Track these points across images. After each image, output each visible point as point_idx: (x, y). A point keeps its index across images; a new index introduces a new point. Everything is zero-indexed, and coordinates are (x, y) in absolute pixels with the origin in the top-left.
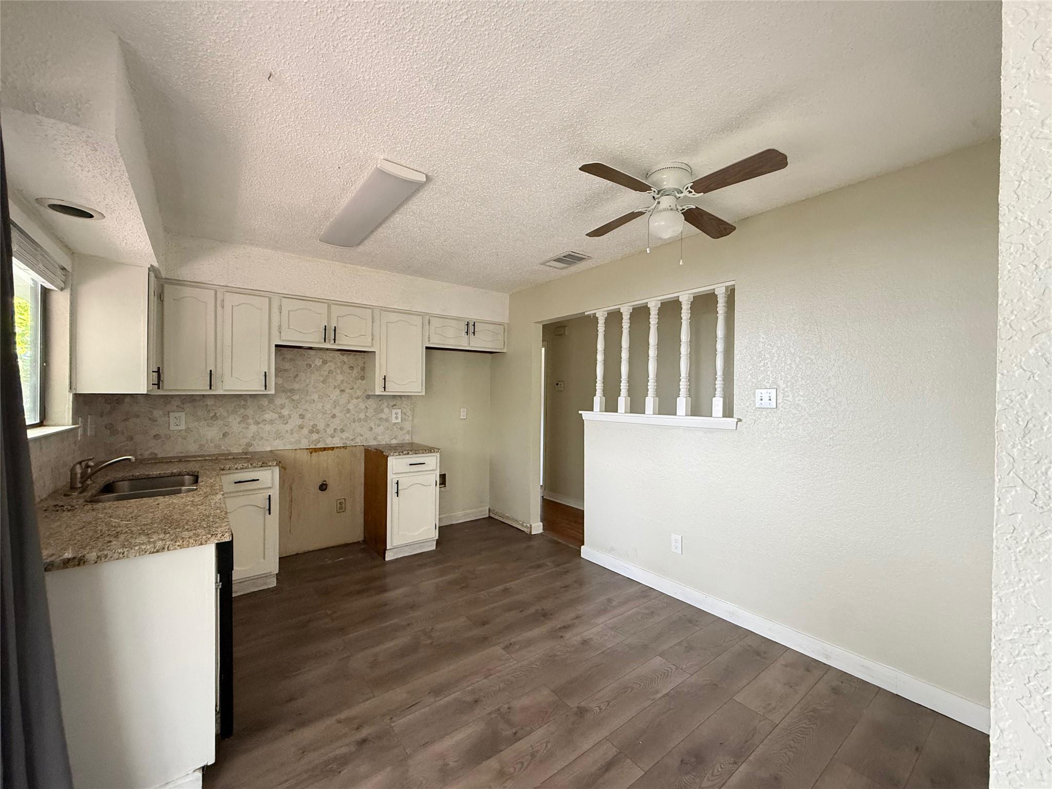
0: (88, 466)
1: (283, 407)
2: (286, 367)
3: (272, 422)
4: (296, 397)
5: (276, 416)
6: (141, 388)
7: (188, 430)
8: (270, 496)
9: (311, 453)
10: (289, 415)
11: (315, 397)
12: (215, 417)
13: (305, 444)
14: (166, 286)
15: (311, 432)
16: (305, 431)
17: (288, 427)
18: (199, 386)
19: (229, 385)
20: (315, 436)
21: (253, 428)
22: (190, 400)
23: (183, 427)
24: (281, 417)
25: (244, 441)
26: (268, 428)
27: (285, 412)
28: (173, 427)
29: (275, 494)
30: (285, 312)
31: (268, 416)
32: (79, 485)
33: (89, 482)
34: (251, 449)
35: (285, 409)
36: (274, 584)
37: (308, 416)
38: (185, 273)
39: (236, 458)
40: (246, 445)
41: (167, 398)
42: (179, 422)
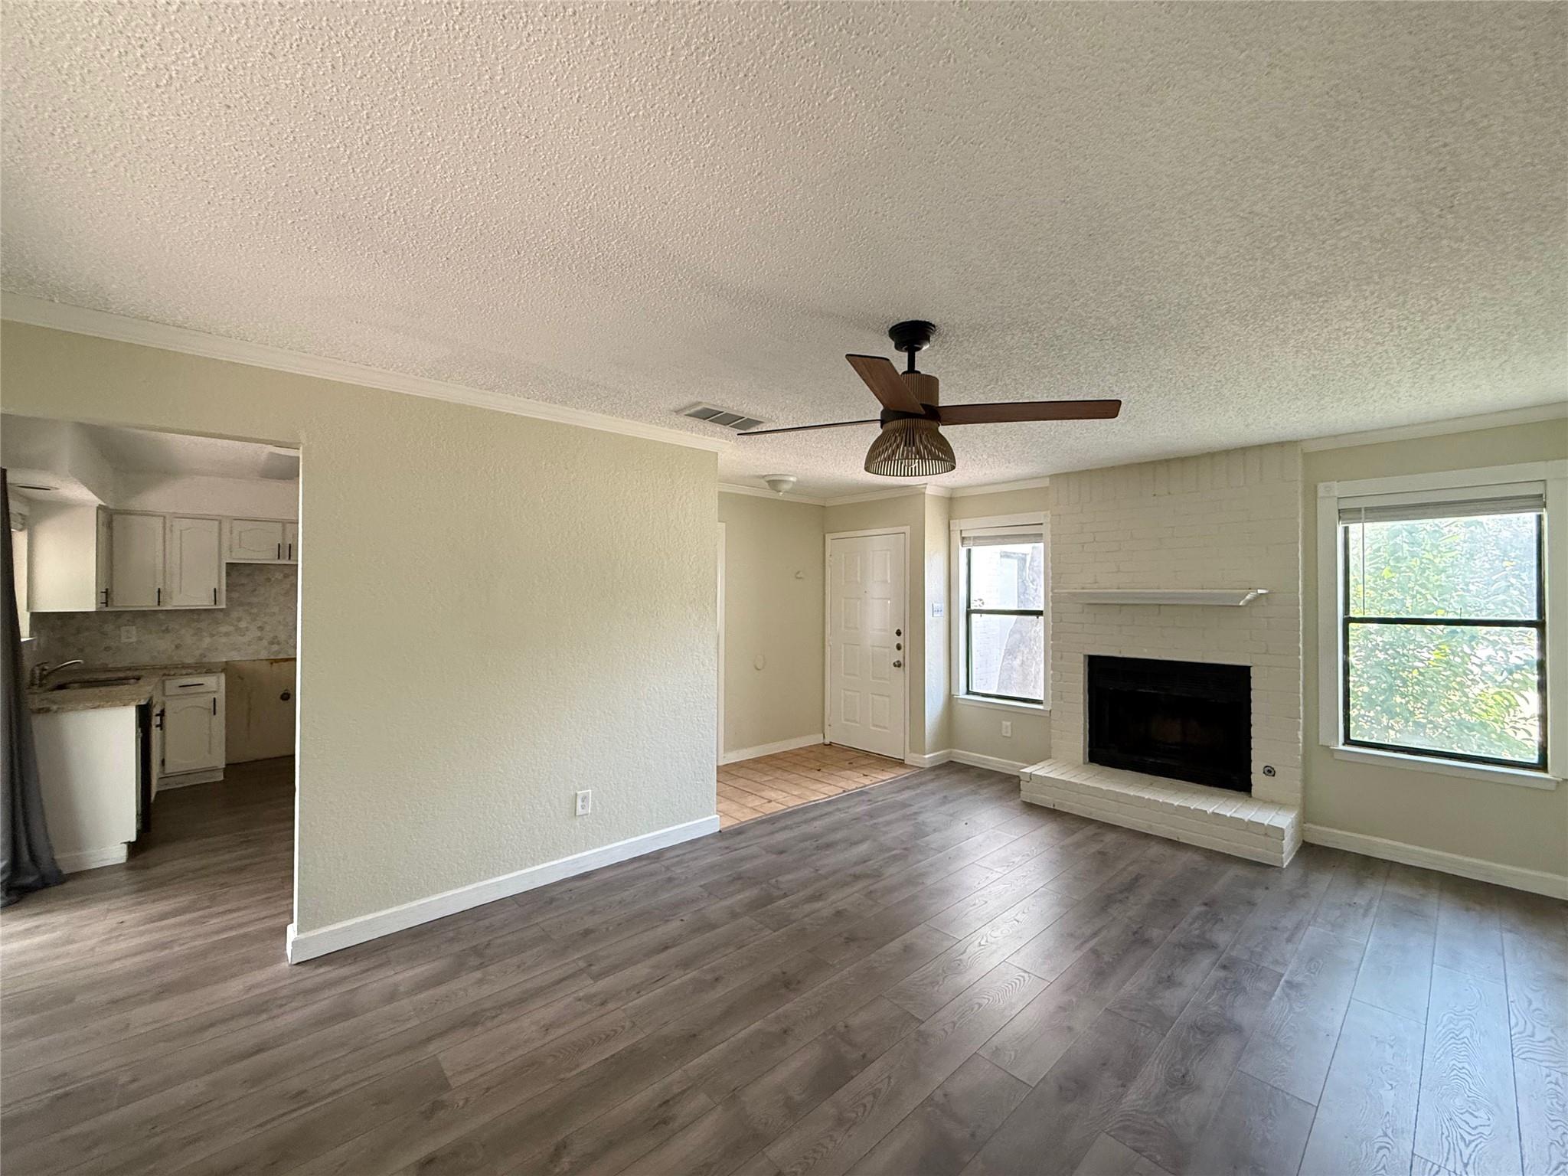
0: (44, 670)
1: (239, 619)
2: (243, 582)
3: (227, 634)
4: (255, 610)
5: (231, 628)
6: (90, 606)
7: (139, 642)
8: (215, 699)
9: (272, 663)
10: (247, 627)
11: (276, 609)
12: (167, 631)
13: (264, 655)
14: (115, 517)
15: (272, 643)
16: (265, 643)
17: (246, 639)
18: (148, 603)
19: (179, 600)
20: (275, 648)
21: (207, 640)
22: (142, 616)
23: (134, 639)
24: (237, 629)
25: (197, 653)
26: (224, 640)
27: (243, 625)
28: (124, 640)
29: (221, 697)
30: (235, 533)
31: (224, 629)
32: (38, 682)
33: (44, 682)
34: (205, 660)
35: (242, 623)
36: (222, 778)
37: (268, 628)
38: (135, 504)
39: (185, 666)
40: (201, 655)
41: (118, 614)
42: (130, 635)
